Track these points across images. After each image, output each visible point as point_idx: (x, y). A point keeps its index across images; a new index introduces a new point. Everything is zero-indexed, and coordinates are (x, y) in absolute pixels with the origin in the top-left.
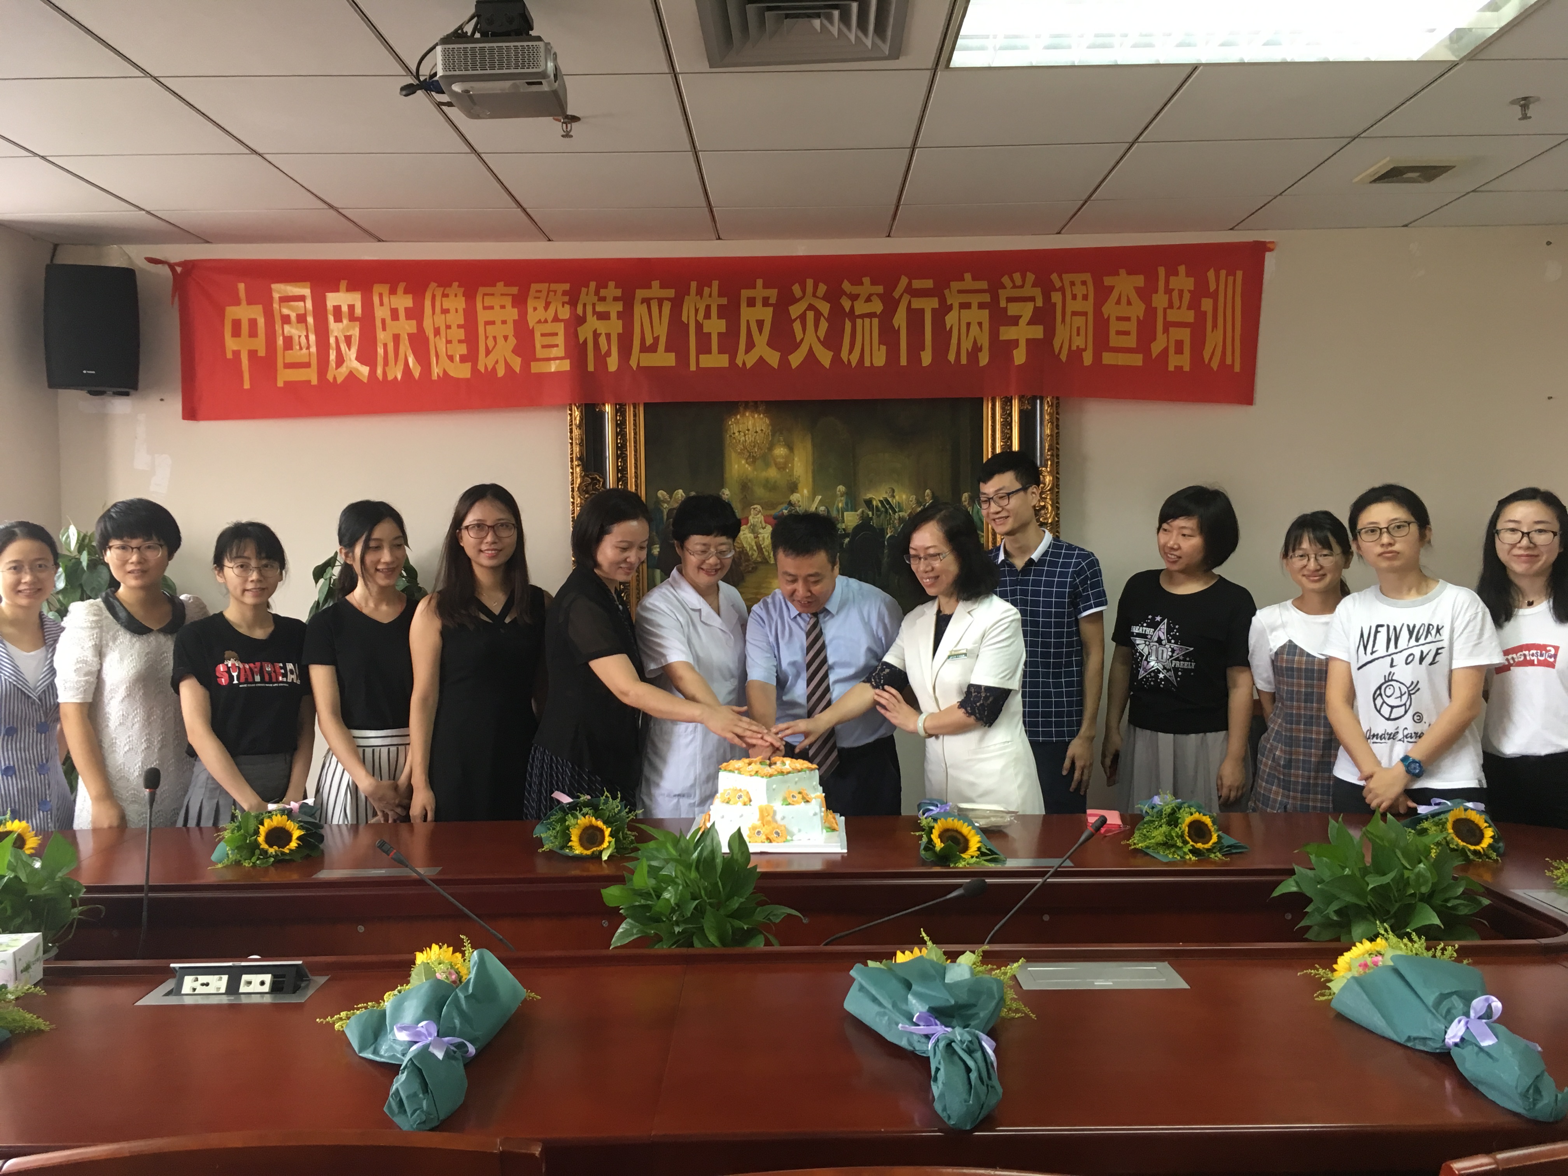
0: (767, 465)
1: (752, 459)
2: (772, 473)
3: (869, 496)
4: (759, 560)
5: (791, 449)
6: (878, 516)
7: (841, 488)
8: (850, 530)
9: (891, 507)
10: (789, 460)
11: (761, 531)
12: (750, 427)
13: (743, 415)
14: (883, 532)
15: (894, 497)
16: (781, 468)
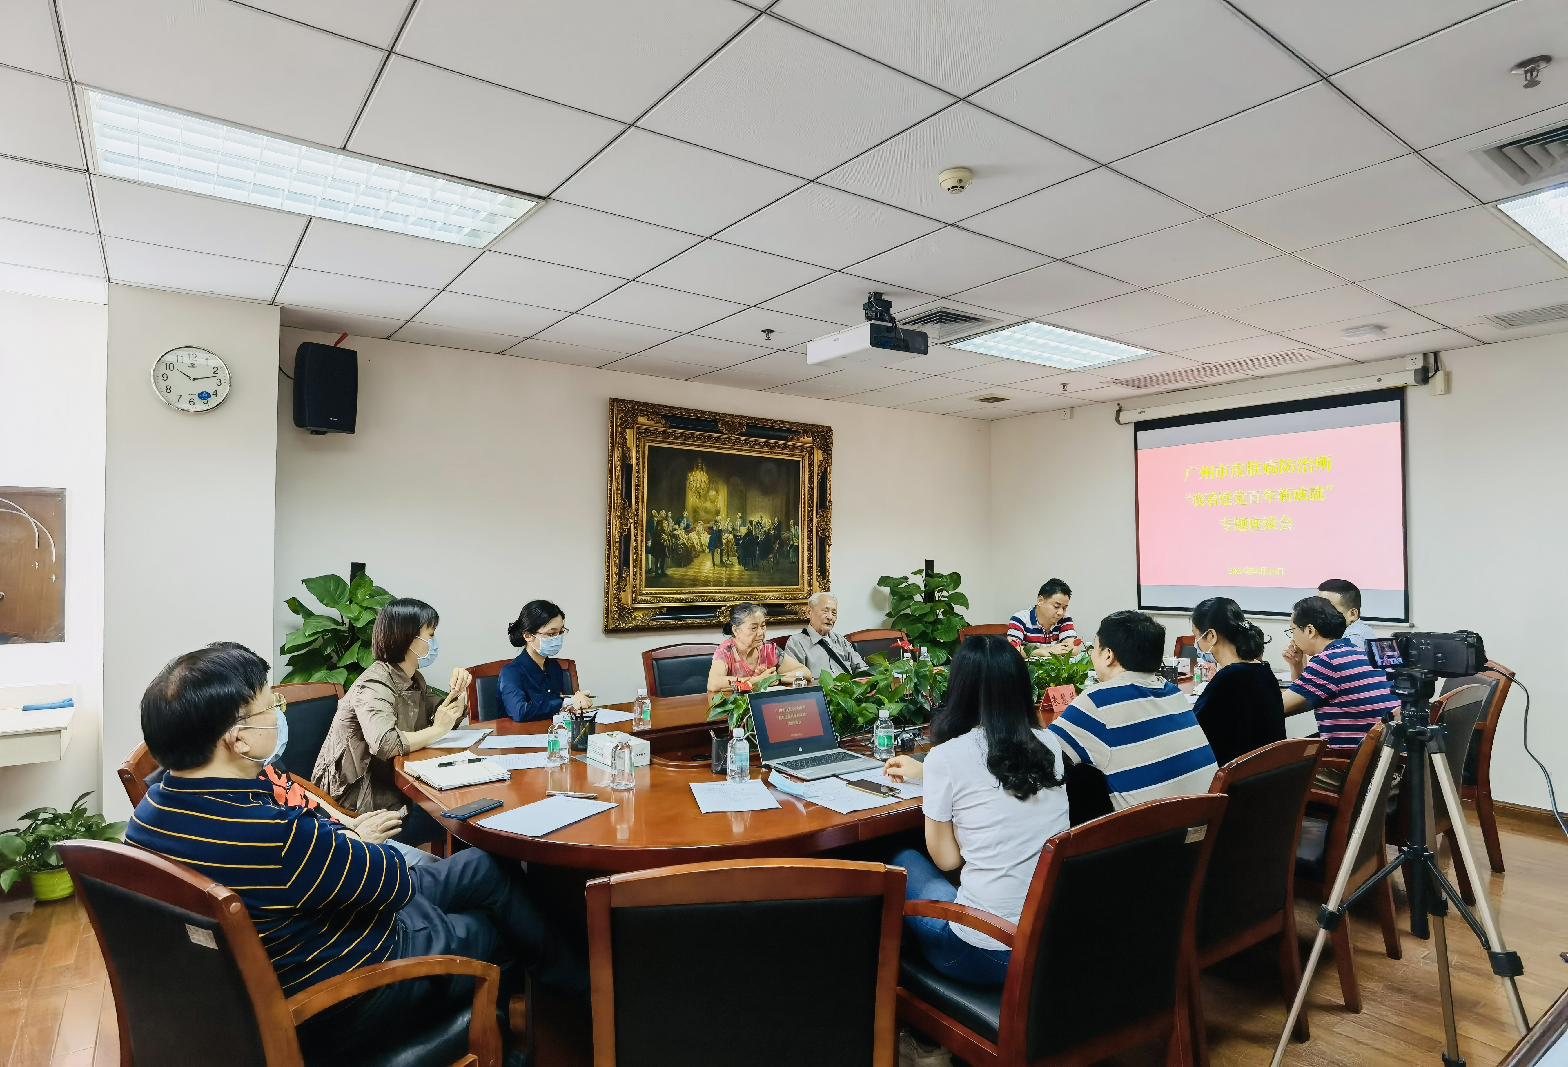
0: (706, 500)
1: (699, 496)
2: (708, 505)
3: (751, 519)
4: (701, 551)
5: (717, 492)
6: (755, 530)
7: (739, 514)
8: (742, 536)
9: (761, 525)
10: (716, 497)
11: (702, 535)
12: (699, 479)
13: (696, 472)
14: (756, 537)
15: (762, 520)
16: (713, 502)
